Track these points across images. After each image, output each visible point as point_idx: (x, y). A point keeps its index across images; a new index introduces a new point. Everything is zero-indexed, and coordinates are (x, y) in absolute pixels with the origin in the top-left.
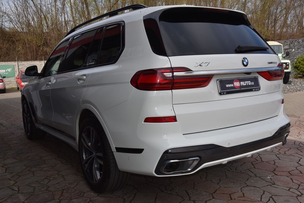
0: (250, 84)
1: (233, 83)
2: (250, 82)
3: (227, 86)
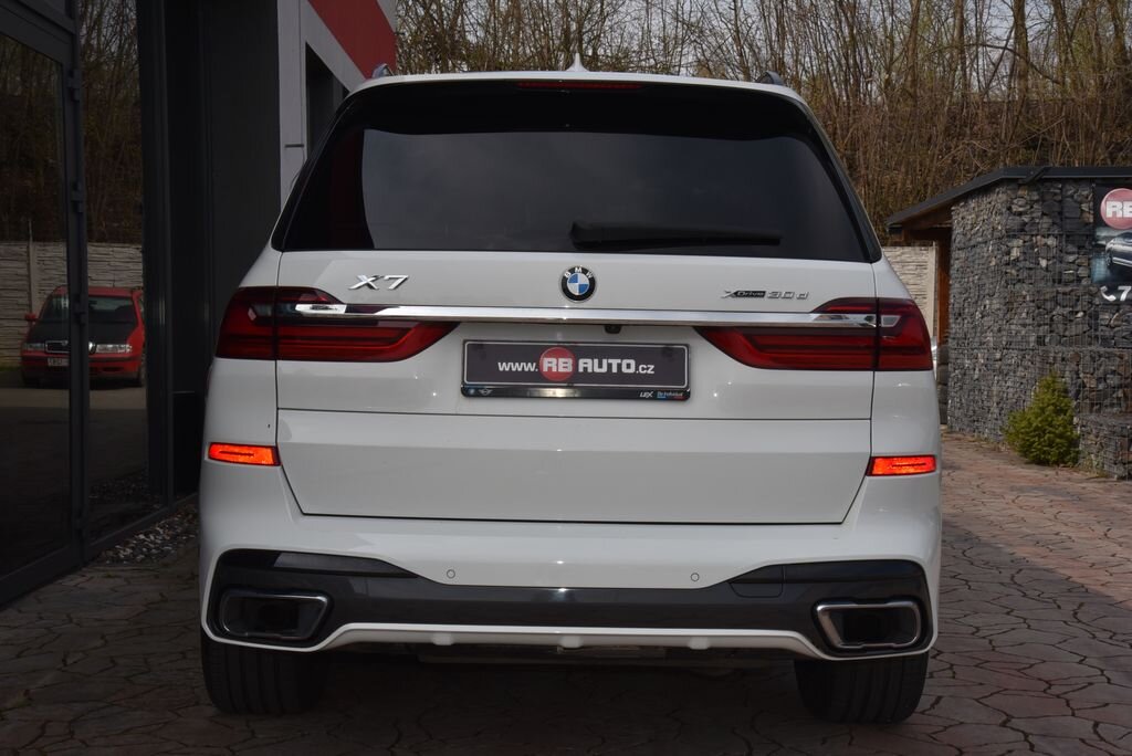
0: (632, 370)
1: (537, 360)
2: (632, 362)
3: (503, 367)
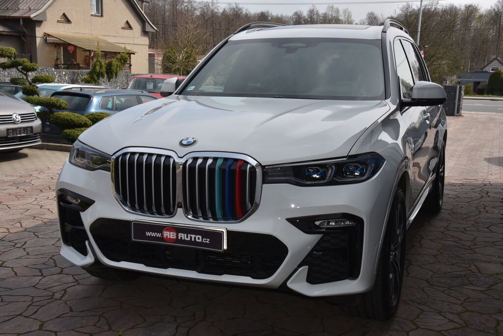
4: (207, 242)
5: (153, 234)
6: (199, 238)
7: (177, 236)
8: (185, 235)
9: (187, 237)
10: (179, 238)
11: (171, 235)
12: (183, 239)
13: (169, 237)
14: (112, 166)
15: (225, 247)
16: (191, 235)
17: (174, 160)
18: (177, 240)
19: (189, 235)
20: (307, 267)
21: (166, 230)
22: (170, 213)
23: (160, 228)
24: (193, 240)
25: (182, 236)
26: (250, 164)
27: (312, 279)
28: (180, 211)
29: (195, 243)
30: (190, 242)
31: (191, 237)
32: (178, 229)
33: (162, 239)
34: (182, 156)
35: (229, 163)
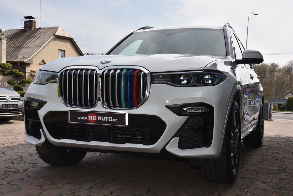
4: (116, 121)
5: (82, 118)
6: (110, 119)
7: (97, 118)
8: (102, 117)
9: (103, 119)
10: (98, 120)
11: (93, 118)
12: (101, 120)
13: (92, 119)
14: (58, 79)
15: (127, 124)
16: (106, 117)
17: (96, 72)
18: (97, 121)
19: (104, 117)
20: (178, 137)
21: (90, 115)
22: (93, 105)
23: (86, 114)
24: (107, 120)
25: (100, 118)
26: (143, 72)
27: (181, 146)
28: (99, 103)
29: (108, 122)
30: (105, 122)
31: (106, 119)
32: (98, 114)
33: (87, 121)
34: (101, 69)
35: (130, 71)
